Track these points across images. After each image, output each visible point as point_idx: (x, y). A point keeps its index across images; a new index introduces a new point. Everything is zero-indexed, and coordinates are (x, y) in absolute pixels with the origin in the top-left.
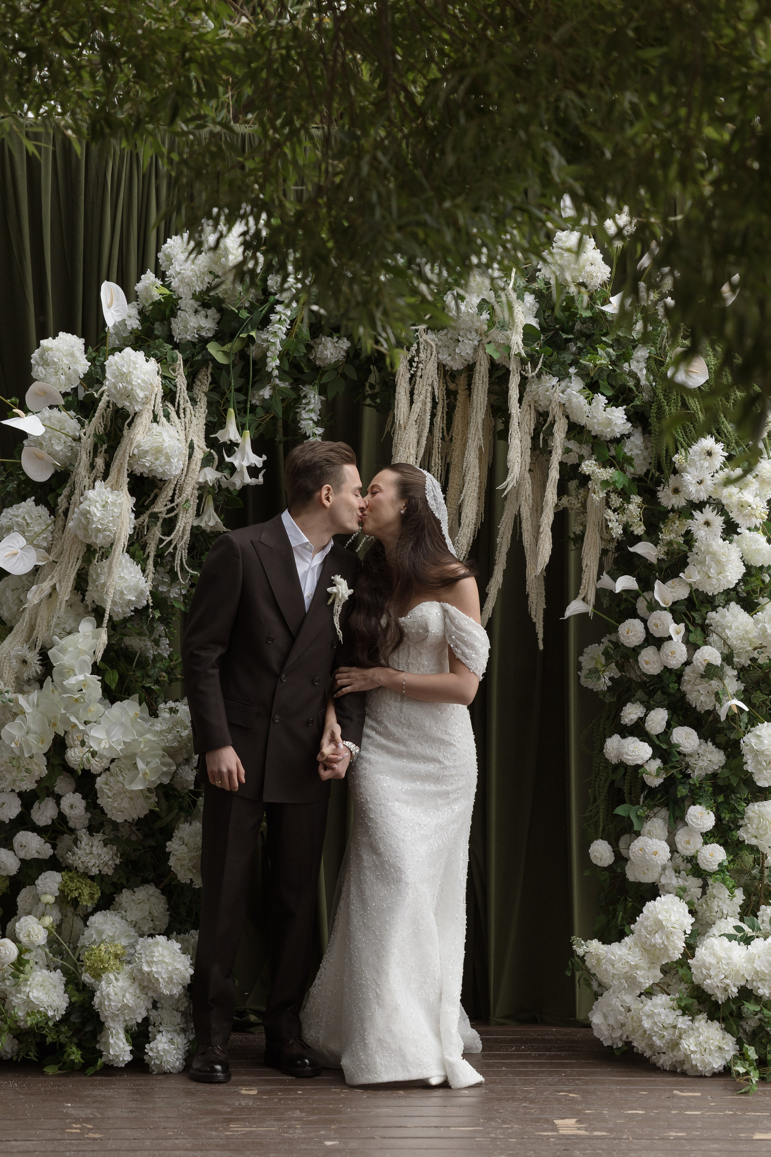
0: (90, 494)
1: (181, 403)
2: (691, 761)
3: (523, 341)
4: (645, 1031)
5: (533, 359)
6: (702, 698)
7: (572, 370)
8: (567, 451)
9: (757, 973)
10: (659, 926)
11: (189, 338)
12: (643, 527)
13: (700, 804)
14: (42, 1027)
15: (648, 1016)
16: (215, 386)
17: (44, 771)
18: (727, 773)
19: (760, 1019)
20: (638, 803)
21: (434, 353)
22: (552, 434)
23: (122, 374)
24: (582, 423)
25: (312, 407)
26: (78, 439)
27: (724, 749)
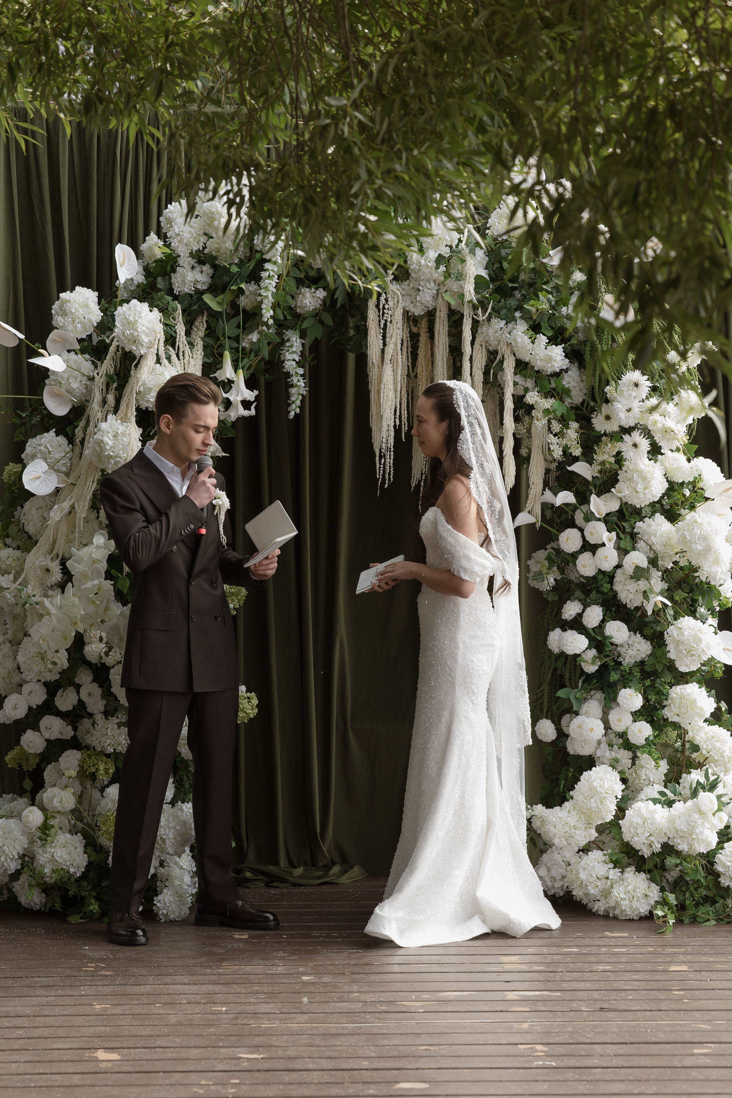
0: (103, 425)
1: (181, 346)
2: (622, 650)
3: (475, 289)
4: (582, 882)
5: (483, 304)
6: (631, 596)
7: (518, 314)
8: (515, 384)
9: (677, 831)
10: (593, 792)
11: (186, 290)
12: (580, 449)
13: (630, 687)
14: (65, 882)
15: (585, 869)
16: (211, 332)
17: (66, 664)
18: (653, 660)
19: (680, 871)
20: (577, 687)
21: (400, 301)
22: (502, 369)
23: (129, 323)
24: (527, 360)
25: (294, 349)
26: (92, 379)
27: (652, 640)
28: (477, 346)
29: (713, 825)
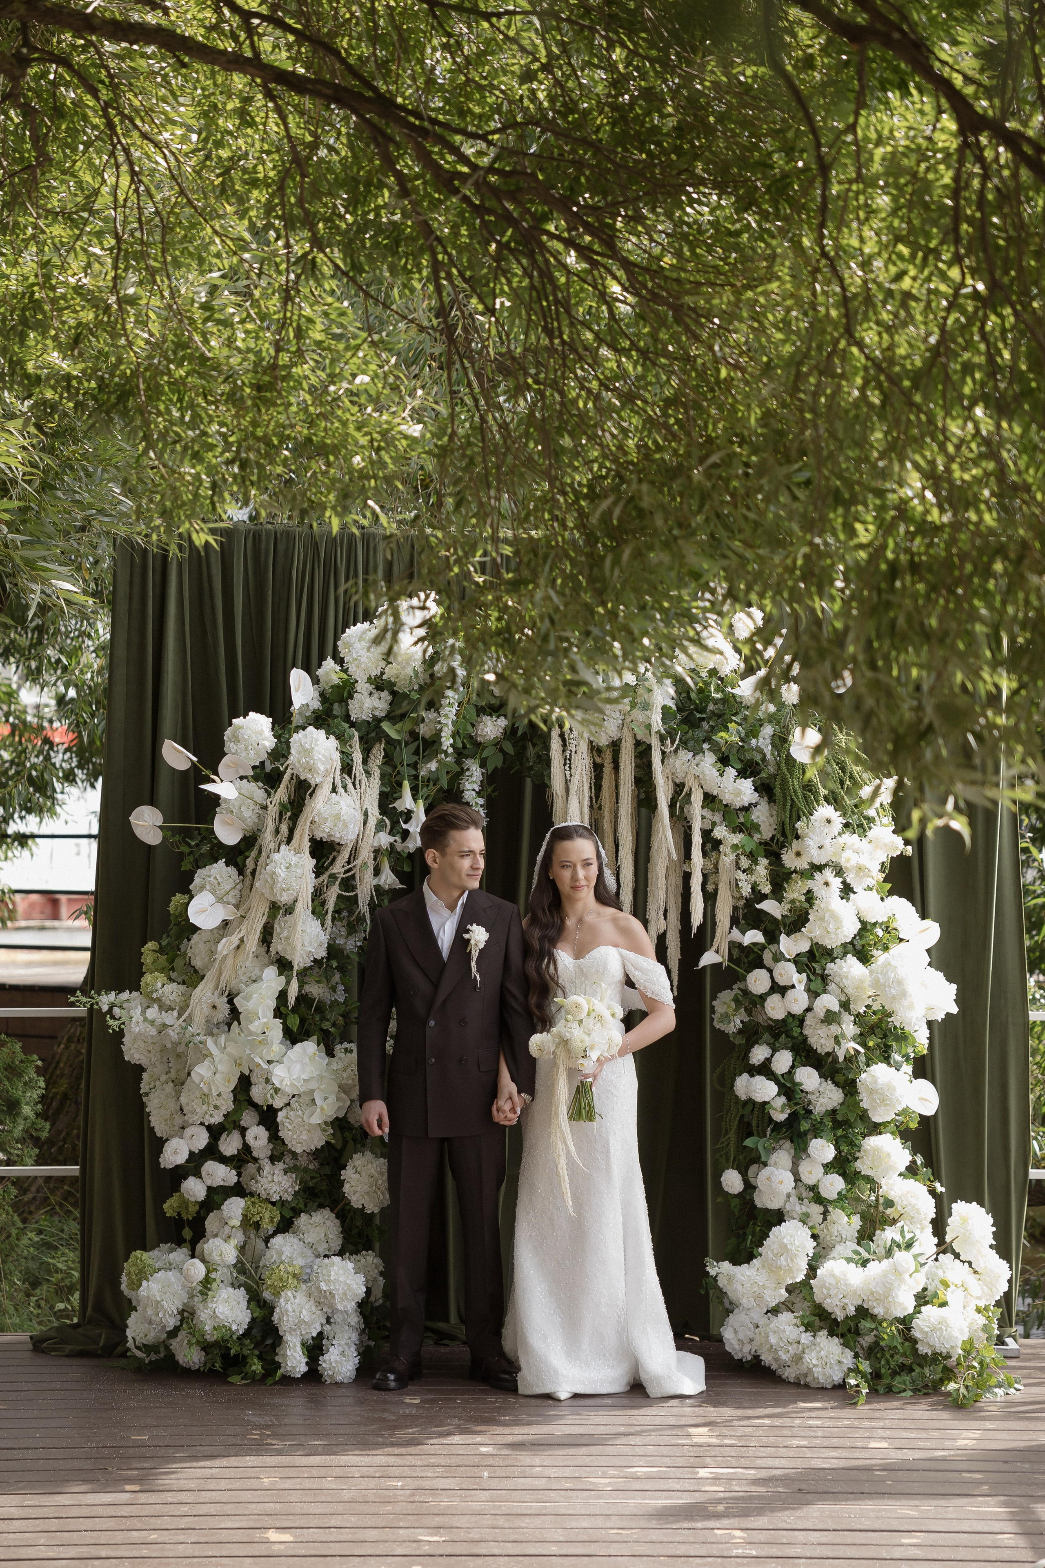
0: (276, 856)
1: (357, 775)
2: (812, 1098)
3: (661, 720)
4: (771, 1347)
5: (670, 735)
6: (821, 1041)
7: (706, 746)
8: (703, 818)
9: (872, 1293)
10: (784, 1249)
11: (363, 717)
12: (769, 886)
13: (821, 1137)
14: (226, 1340)
15: (774, 1332)
16: (388, 759)
17: (231, 1106)
18: (843, 1109)
19: (874, 1336)
20: (764, 1136)
22: (688, 802)
23: (305, 750)
24: (715, 794)
25: (474, 779)
26: (265, 808)
27: (843, 1088)
29: (908, 1286)
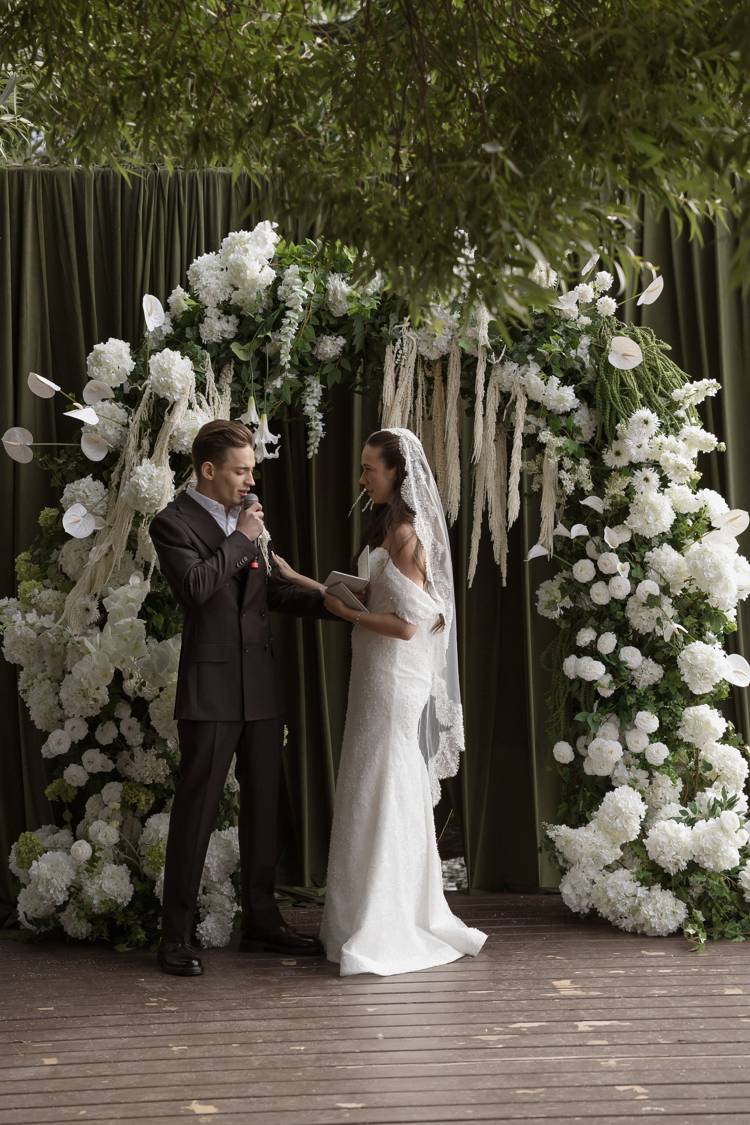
0: (139, 469)
1: (211, 393)
2: (636, 674)
3: (488, 334)
4: (609, 900)
5: (496, 349)
6: (644, 623)
7: (530, 357)
8: (527, 423)
9: (702, 849)
10: (618, 812)
11: (214, 340)
12: (592, 484)
13: (646, 710)
14: (113, 913)
15: (612, 887)
16: (237, 378)
17: (107, 700)
18: (666, 684)
19: (704, 887)
20: (592, 711)
21: (415, 347)
22: (514, 410)
23: (163, 370)
24: (540, 401)
25: (315, 395)
26: (127, 425)
27: (661, 664)
28: (490, 388)
29: (736, 842)
